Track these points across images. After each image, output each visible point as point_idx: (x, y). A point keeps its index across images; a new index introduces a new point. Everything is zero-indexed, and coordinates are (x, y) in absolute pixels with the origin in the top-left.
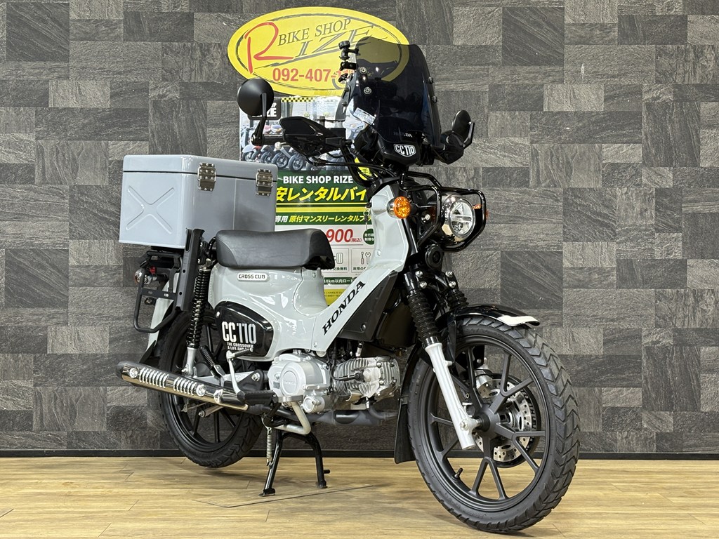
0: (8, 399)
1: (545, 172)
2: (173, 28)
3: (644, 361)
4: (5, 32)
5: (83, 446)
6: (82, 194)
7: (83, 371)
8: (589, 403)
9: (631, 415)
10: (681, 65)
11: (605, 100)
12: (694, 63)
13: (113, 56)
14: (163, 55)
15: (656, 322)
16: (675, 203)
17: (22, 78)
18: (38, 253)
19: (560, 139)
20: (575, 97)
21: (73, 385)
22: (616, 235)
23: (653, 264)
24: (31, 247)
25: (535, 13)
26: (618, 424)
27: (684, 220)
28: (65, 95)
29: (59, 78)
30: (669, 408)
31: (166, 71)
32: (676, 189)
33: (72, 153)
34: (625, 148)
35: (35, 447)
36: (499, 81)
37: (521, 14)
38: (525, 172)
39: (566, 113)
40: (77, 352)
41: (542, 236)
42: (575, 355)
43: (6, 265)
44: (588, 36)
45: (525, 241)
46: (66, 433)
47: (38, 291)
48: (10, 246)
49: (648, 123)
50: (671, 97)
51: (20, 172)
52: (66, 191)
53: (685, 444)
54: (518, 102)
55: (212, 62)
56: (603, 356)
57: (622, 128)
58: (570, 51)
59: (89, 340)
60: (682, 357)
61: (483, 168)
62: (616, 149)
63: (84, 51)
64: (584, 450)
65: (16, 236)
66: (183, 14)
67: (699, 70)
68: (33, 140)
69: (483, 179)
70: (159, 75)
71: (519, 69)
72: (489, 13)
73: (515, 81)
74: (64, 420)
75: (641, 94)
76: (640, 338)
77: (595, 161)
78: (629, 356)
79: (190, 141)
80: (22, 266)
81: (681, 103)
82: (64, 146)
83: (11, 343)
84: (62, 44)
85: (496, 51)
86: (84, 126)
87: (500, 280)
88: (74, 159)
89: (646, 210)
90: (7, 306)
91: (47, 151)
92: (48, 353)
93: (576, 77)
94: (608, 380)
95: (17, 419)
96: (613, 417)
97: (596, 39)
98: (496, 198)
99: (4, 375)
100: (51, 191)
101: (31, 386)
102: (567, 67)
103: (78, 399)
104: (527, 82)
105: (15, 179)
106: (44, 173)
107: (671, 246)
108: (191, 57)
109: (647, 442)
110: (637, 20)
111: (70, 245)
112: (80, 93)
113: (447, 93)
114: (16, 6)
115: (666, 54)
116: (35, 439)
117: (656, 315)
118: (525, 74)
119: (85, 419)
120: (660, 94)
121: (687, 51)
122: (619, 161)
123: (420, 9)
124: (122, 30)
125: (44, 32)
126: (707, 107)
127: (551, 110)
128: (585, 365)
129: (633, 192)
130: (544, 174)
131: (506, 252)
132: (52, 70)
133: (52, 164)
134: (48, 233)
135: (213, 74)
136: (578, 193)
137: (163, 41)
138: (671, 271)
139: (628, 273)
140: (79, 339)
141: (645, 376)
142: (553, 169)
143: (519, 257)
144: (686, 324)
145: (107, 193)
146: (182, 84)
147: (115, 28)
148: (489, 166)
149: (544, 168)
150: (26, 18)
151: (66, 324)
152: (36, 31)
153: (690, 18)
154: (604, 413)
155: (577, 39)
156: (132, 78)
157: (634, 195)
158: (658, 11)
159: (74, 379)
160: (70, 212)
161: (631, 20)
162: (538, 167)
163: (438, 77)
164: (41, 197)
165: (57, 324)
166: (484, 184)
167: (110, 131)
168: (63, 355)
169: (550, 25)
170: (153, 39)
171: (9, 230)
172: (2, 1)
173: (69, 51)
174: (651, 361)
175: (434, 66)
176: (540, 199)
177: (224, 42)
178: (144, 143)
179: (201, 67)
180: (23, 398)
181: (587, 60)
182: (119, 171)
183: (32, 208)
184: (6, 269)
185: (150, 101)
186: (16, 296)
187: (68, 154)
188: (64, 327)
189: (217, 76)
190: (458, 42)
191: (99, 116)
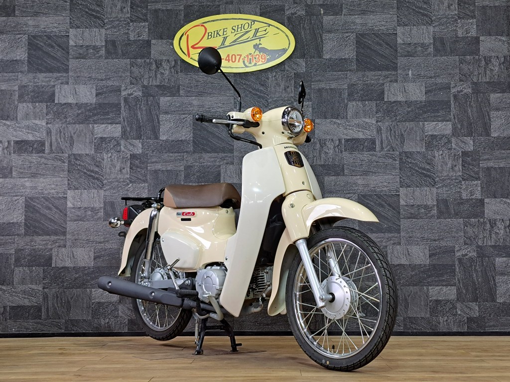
0: (25, 298)
1: (386, 141)
2: (137, 50)
3: (457, 268)
4: (27, 54)
5: (76, 330)
6: (76, 159)
7: (76, 279)
8: (420, 297)
9: (449, 305)
10: (476, 69)
11: (426, 93)
12: (485, 68)
13: (98, 69)
14: (131, 68)
15: (465, 241)
16: (475, 160)
17: (37, 84)
18: (47, 199)
19: (396, 119)
20: (405, 91)
21: (69, 288)
22: (435, 183)
23: (461, 202)
24: (42, 196)
25: (377, 37)
26: (441, 311)
27: (481, 172)
28: (65, 95)
29: (62, 83)
30: (475, 300)
31: (133, 78)
32: (475, 152)
33: (71, 134)
34: (440, 124)
35: (43, 331)
36: (354, 82)
37: (368, 37)
38: (373, 142)
39: (400, 102)
40: (72, 265)
41: (385, 184)
42: (410, 265)
43: (25, 207)
44: (413, 51)
45: (374, 187)
46: (64, 321)
47: (46, 225)
48: (28, 195)
49: (455, 108)
50: (470, 90)
51: (35, 146)
52: (66, 158)
53: (487, 324)
54: (367, 95)
55: (163, 72)
56: (429, 265)
57: (438, 111)
58: (401, 61)
59: (80, 258)
60: (483, 265)
61: (345, 139)
62: (434, 126)
63: (79, 65)
64: (418, 329)
65: (32, 188)
66: (143, 41)
67: (488, 72)
68: (44, 124)
69: (345, 146)
70: (128, 81)
71: (367, 73)
72: (347, 37)
73: (365, 81)
74: (63, 312)
75: (450, 89)
76: (454, 252)
77: (420, 133)
78: (447, 265)
79: (149, 124)
80: (36, 208)
81: (477, 94)
82: (64, 128)
83: (28, 260)
84: (65, 61)
85: (352, 62)
86: (78, 115)
88: (71, 137)
89: (456, 166)
90: (26, 235)
91: (54, 132)
92: (53, 266)
93: (406, 79)
94: (433, 281)
95: (31, 311)
96: (437, 306)
97: (418, 53)
98: (354, 159)
99: (23, 281)
100: (56, 158)
101: (41, 289)
102: (399, 72)
103: (72, 298)
104: (373, 82)
105: (32, 151)
106: (51, 145)
107: (474, 190)
108: (149, 69)
109: (461, 324)
110: (446, 41)
111: (68, 194)
112: (76, 93)
113: (320, 90)
114: (34, 37)
115: (466, 62)
116: (43, 325)
117: (465, 236)
118: (372, 77)
119: (77, 311)
120: (463, 88)
121: (480, 60)
122: (436, 134)
123: (301, 36)
124: (104, 52)
125: (52, 54)
126: (494, 97)
127: (390, 100)
128: (417, 271)
129: (446, 154)
131: (361, 195)
132: (57, 79)
133: (57, 140)
134: (53, 186)
135: (164, 80)
136: (409, 155)
137: (131, 58)
138: (474, 207)
139: (444, 208)
140: (73, 256)
141: (458, 279)
142: (392, 139)
143: (370, 198)
144: (485, 243)
145: (93, 158)
146: (144, 86)
147: (99, 51)
148: (348, 138)
149: (385, 138)
150: (40, 45)
151: (65, 246)
152: (47, 53)
153: (482, 38)
154: (431, 304)
155: (406, 53)
156: (110, 83)
157: (447, 156)
158: (460, 34)
159: (70, 283)
160: (68, 172)
161: (442, 40)
162: (382, 138)
163: (313, 80)
164: (50, 162)
165: (59, 246)
166: (345, 150)
167: (95, 118)
168: (62, 268)
169: (388, 44)
170: (124, 57)
171: (28, 184)
172: (25, 34)
173: (68, 66)
174: (462, 268)
175: (311, 72)
176: (384, 159)
177: (171, 59)
178: (118, 125)
179: (156, 75)
180: (35, 297)
181: (414, 67)
182: (101, 143)
183: (43, 169)
184: (25, 211)
185: (122, 98)
186: (32, 228)
187: (68, 133)
188: (63, 249)
189: (167, 80)
190: (327, 56)
191: (88, 108)
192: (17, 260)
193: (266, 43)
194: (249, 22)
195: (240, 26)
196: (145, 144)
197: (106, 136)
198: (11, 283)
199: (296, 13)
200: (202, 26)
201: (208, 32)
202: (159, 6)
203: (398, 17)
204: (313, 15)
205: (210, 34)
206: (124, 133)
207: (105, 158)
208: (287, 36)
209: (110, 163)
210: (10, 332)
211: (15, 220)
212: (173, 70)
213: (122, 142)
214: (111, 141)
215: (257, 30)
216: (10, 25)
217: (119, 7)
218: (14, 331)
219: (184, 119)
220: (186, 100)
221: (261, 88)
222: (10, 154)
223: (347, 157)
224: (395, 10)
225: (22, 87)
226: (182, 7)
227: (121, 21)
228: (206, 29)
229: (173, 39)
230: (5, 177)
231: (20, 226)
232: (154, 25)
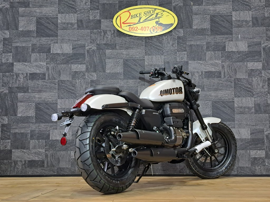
0: (36, 156)
1: (227, 73)
2: (94, 25)
3: (266, 140)
4: (36, 27)
5: (62, 173)
6: (62, 83)
8: (246, 156)
9: (261, 160)
11: (248, 47)
13: (73, 35)
14: (90, 34)
15: (269, 126)
17: (41, 43)
18: (46, 104)
19: (232, 61)
20: (237, 46)
21: (59, 151)
22: (254, 95)
23: (268, 105)
24: (44, 102)
25: (222, 17)
26: (257, 164)
28: (56, 49)
29: (54, 43)
31: (91, 40)
33: (59, 69)
34: (256, 64)
35: (45, 173)
36: (209, 41)
37: (217, 17)
38: (220, 73)
39: (234, 52)
40: (60, 139)
41: (227, 96)
42: (240, 139)
43: (36, 108)
44: (241, 24)
45: (221, 97)
46: (56, 168)
47: (47, 117)
48: (37, 102)
49: (264, 55)
51: (40, 76)
52: (57, 82)
54: (216, 48)
55: (108, 36)
56: (250, 139)
57: (255, 56)
58: (235, 30)
61: (204, 72)
62: (253, 64)
63: (63, 33)
64: (244, 173)
65: (39, 98)
66: (97, 20)
68: (45, 64)
69: (205, 75)
70: (89, 41)
71: (216, 36)
72: (205, 17)
73: (215, 41)
74: (56, 164)
75: (261, 45)
76: (264, 132)
77: (245, 68)
78: (260, 139)
79: (100, 64)
80: (41, 109)
82: (56, 66)
83: (37, 136)
84: (55, 31)
85: (208, 30)
86: (63, 59)
87: (212, 111)
88: (60, 71)
89: (264, 86)
90: (36, 123)
91: (50, 68)
92: (50, 139)
93: (237, 39)
94: (252, 147)
95: (39, 163)
96: (255, 161)
98: (209, 82)
99: (35, 147)
100: (52, 82)
101: (44, 151)
102: (234, 35)
103: (61, 156)
104: (219, 41)
105: (39, 78)
106: (49, 76)
108: (100, 35)
109: (268, 170)
110: (259, 19)
111: (58, 101)
112: (62, 48)
113: (191, 45)
114: (40, 18)
115: (269, 30)
116: (45, 170)
117: (269, 123)
118: (219, 38)
119: (63, 163)
120: (268, 44)
122: (254, 69)
123: (181, 17)
124: (76, 26)
125: (49, 27)
127: (229, 51)
128: (244, 142)
129: (259, 79)
130: (226, 73)
131: (214, 101)
132: (52, 40)
133: (52, 73)
134: (50, 97)
136: (239, 80)
137: (90, 29)
139: (258, 109)
140: (61, 134)
141: (266, 146)
142: (230, 72)
143: (219, 103)
145: (71, 83)
146: (97, 44)
147: (73, 26)
148: (206, 71)
149: (227, 71)
150: (43, 23)
152: (47, 27)
154: (251, 160)
155: (237, 26)
156: (79, 42)
157: (259, 80)
158: (266, 15)
159: (59, 149)
160: (58, 89)
161: (256, 19)
162: (224, 71)
163: (187, 40)
164: (48, 84)
165: (53, 129)
166: (205, 77)
167: (72, 61)
168: (55, 140)
169: (227, 21)
170: (87, 29)
171: (37, 96)
172: (35, 17)
173: (58, 34)
174: (268, 140)
175: (186, 36)
176: (226, 82)
177: (112, 29)
178: (84, 65)
179: (104, 38)
180: (41, 156)
181: (241, 33)
182: (75, 75)
183: (45, 88)
184: (35, 110)
185: (86, 50)
186: (39, 119)
187: (57, 69)
188: (56, 130)
189: (109, 41)
190: (195, 27)
191: (68, 56)
192: (32, 136)
193: (162, 21)
194: (153, 9)
195: (148, 12)
196: (98, 75)
197: (77, 71)
198: (28, 148)
199: (178, 5)
200: (128, 12)
201: (131, 15)
202: (105, 2)
203: (233, 6)
204: (187, 5)
205: (132, 16)
206: (87, 69)
207: (78, 82)
208: (173, 17)
209: (80, 85)
210: (28, 174)
211: (30, 115)
212: (113, 36)
213: (86, 74)
214: (80, 73)
215: (157, 14)
216: (27, 12)
217: (84, 2)
218: (30, 173)
219: (119, 61)
220: (119, 51)
221: (160, 45)
222: (27, 80)
223: (206, 81)
224: (231, 2)
225: (33, 45)
226: (117, 2)
227: (85, 10)
228: (130, 14)
229: (113, 19)
230: (25, 92)
231: (33, 118)
232: (102, 12)
